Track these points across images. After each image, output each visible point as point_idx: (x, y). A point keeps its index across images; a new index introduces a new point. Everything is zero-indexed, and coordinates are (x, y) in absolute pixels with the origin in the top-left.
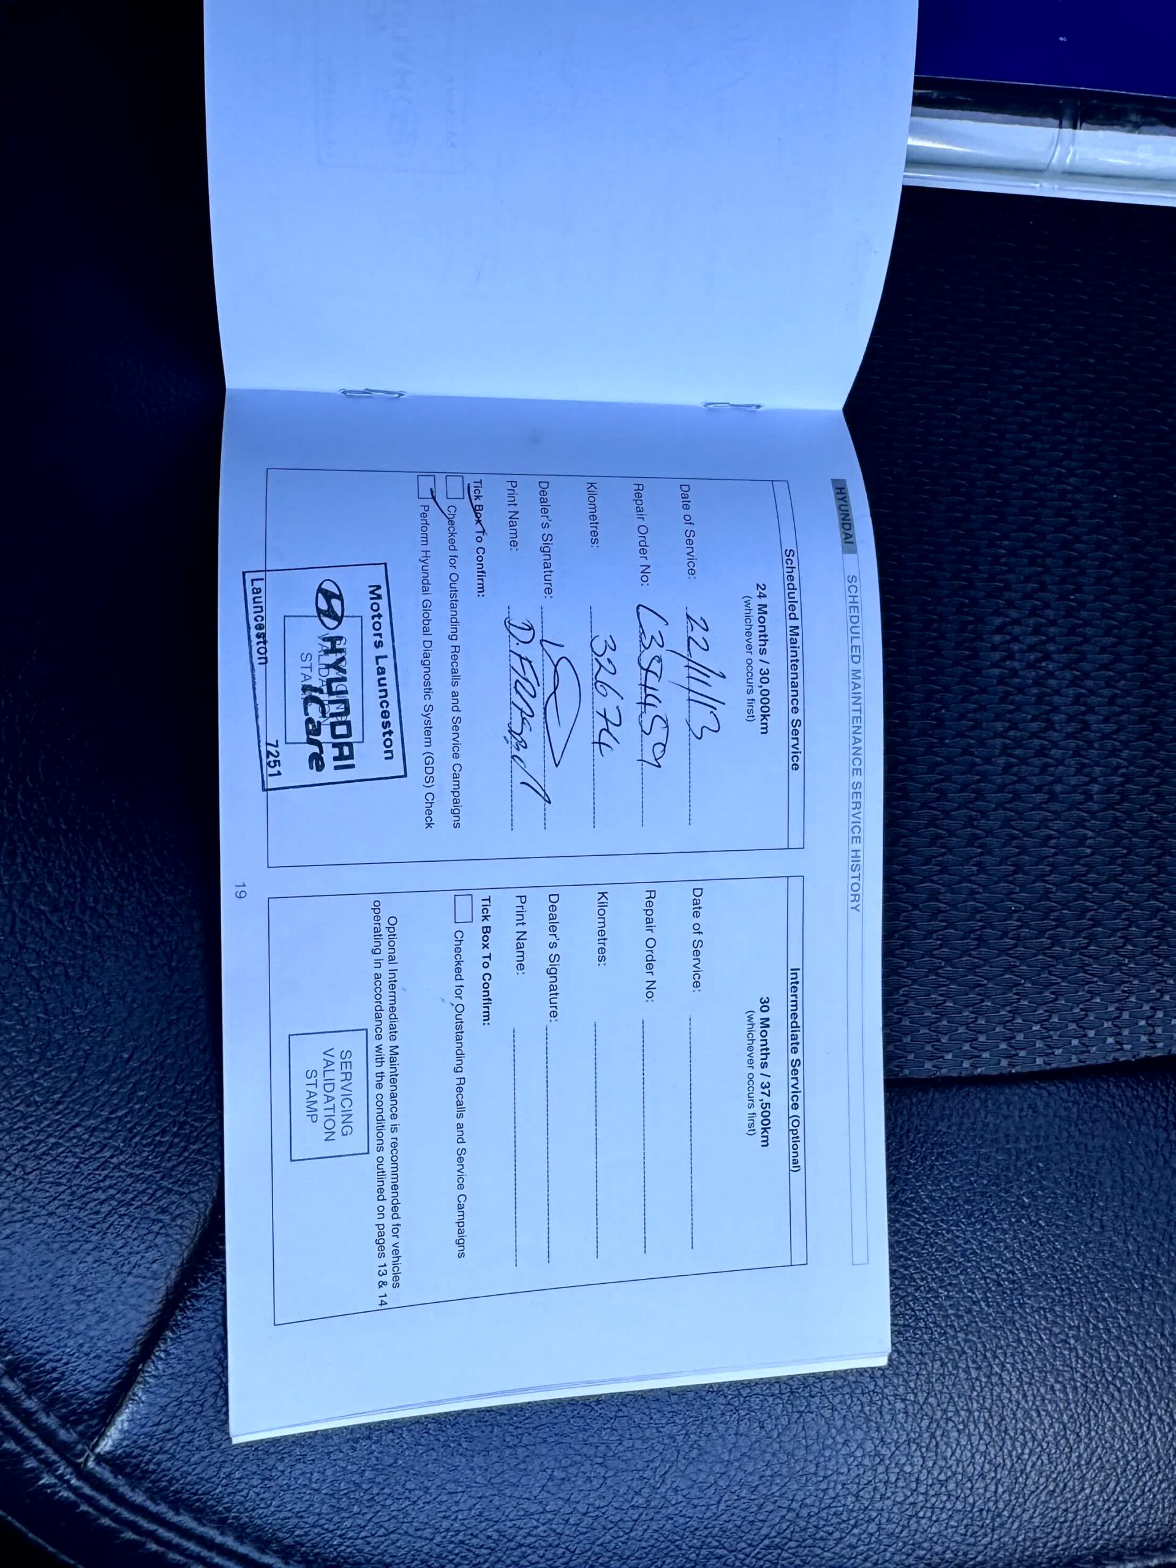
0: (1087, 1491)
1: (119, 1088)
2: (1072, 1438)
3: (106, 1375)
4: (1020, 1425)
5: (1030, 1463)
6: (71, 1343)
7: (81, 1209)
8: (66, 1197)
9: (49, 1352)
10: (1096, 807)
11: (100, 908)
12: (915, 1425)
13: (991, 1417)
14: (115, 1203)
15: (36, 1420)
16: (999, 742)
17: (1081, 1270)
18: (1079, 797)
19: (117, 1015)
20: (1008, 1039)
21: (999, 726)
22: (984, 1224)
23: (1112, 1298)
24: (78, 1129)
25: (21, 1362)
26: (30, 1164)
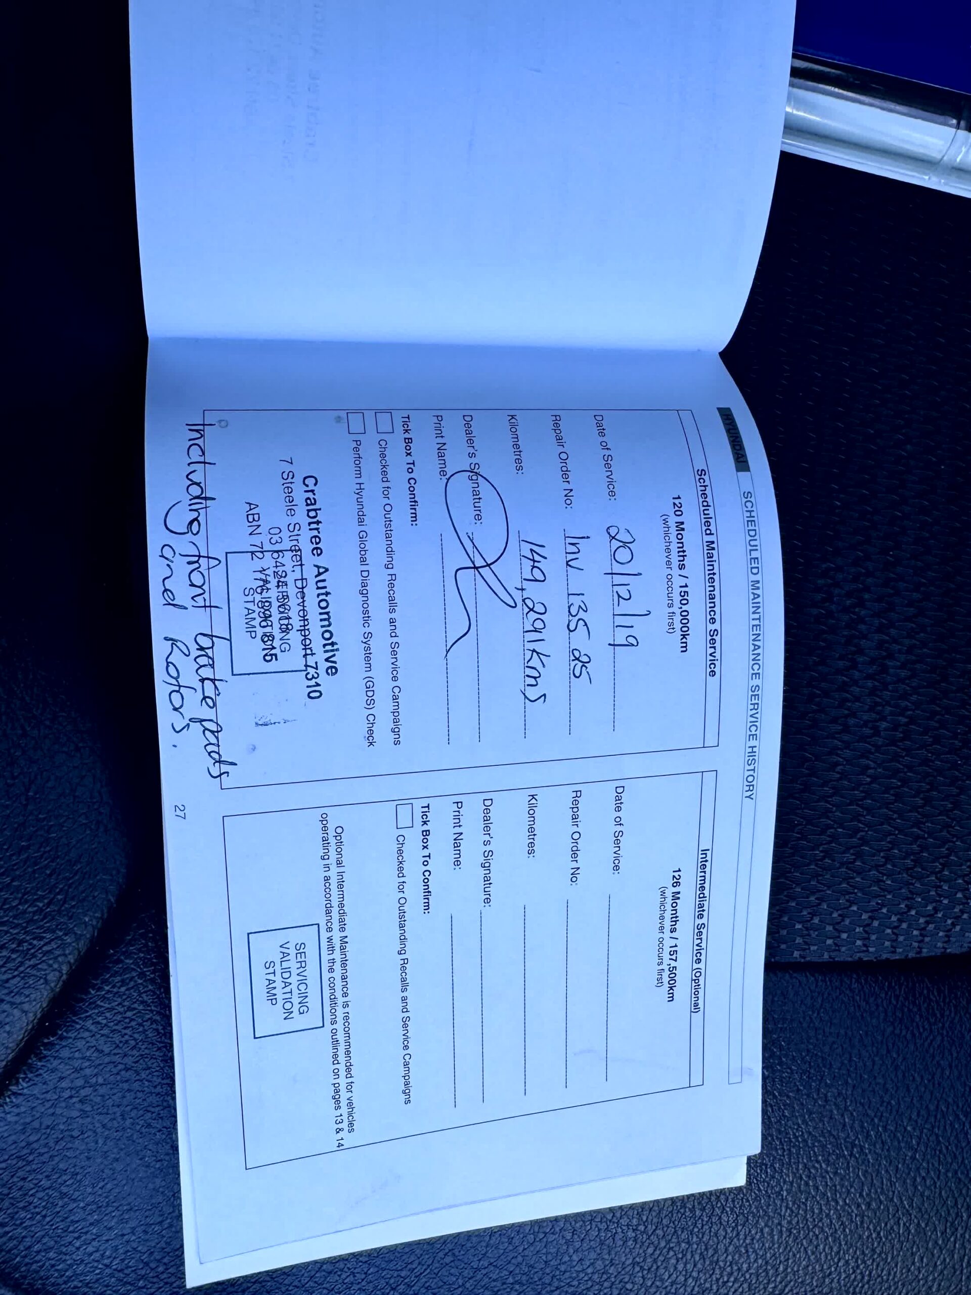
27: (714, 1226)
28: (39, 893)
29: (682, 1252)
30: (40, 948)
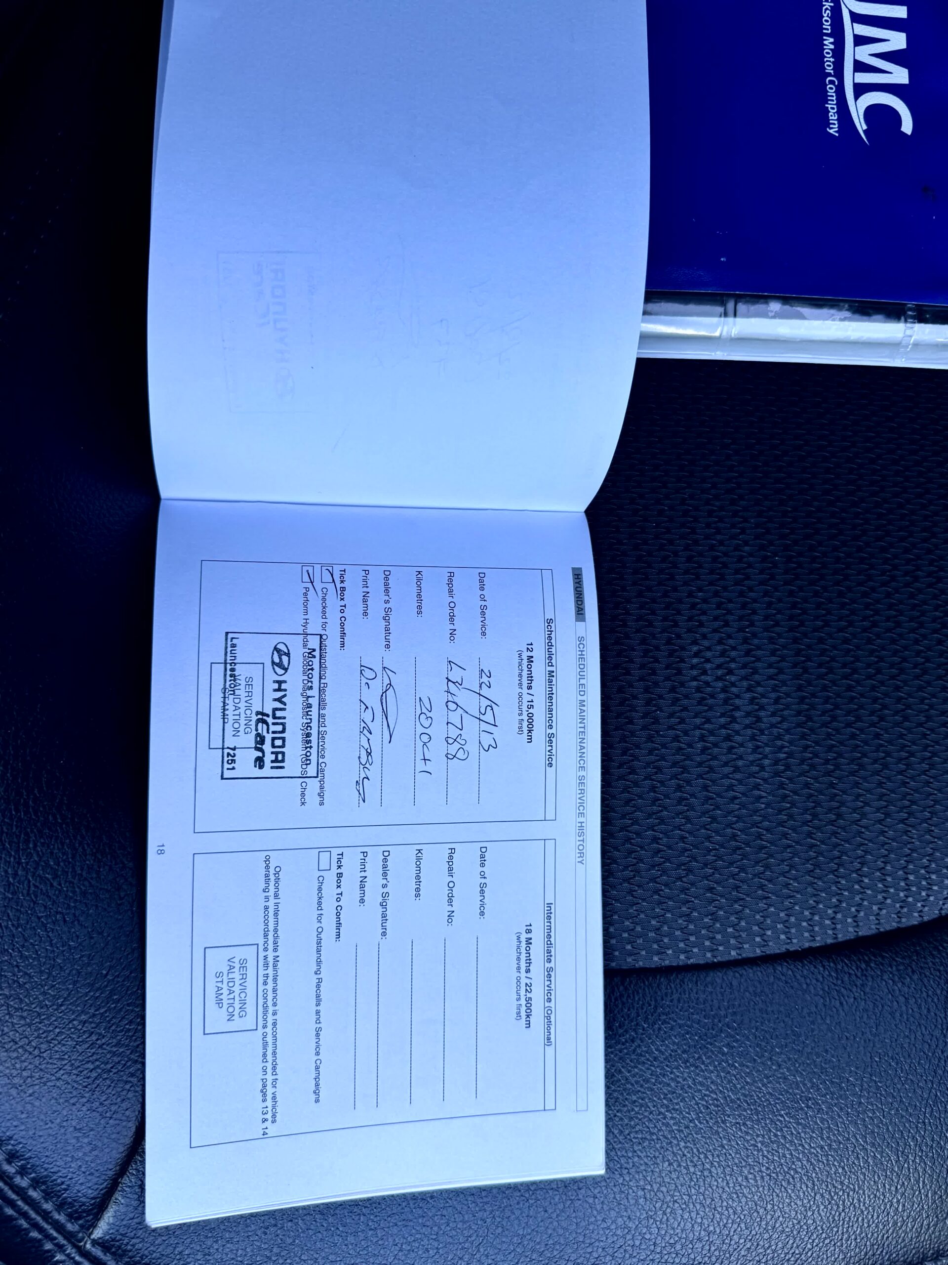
0: (773, 1247)
1: (101, 993)
2: (761, 1211)
3: (96, 1186)
4: (725, 1204)
5: (732, 1230)
6: (73, 1165)
7: (78, 1075)
8: (68, 1067)
9: (59, 1171)
10: (766, 775)
11: (84, 874)
12: (651, 1206)
13: (704, 1198)
14: (99, 1071)
15: (51, 1218)
16: (697, 732)
17: (764, 1096)
18: (755, 769)
19: (97, 945)
20: (709, 939)
21: (698, 721)
22: (697, 1067)
23: (786, 1114)
24: (75, 1022)
25: (41, 1178)
26: (44, 1047)
27: (707, 1179)
29: (685, 1203)
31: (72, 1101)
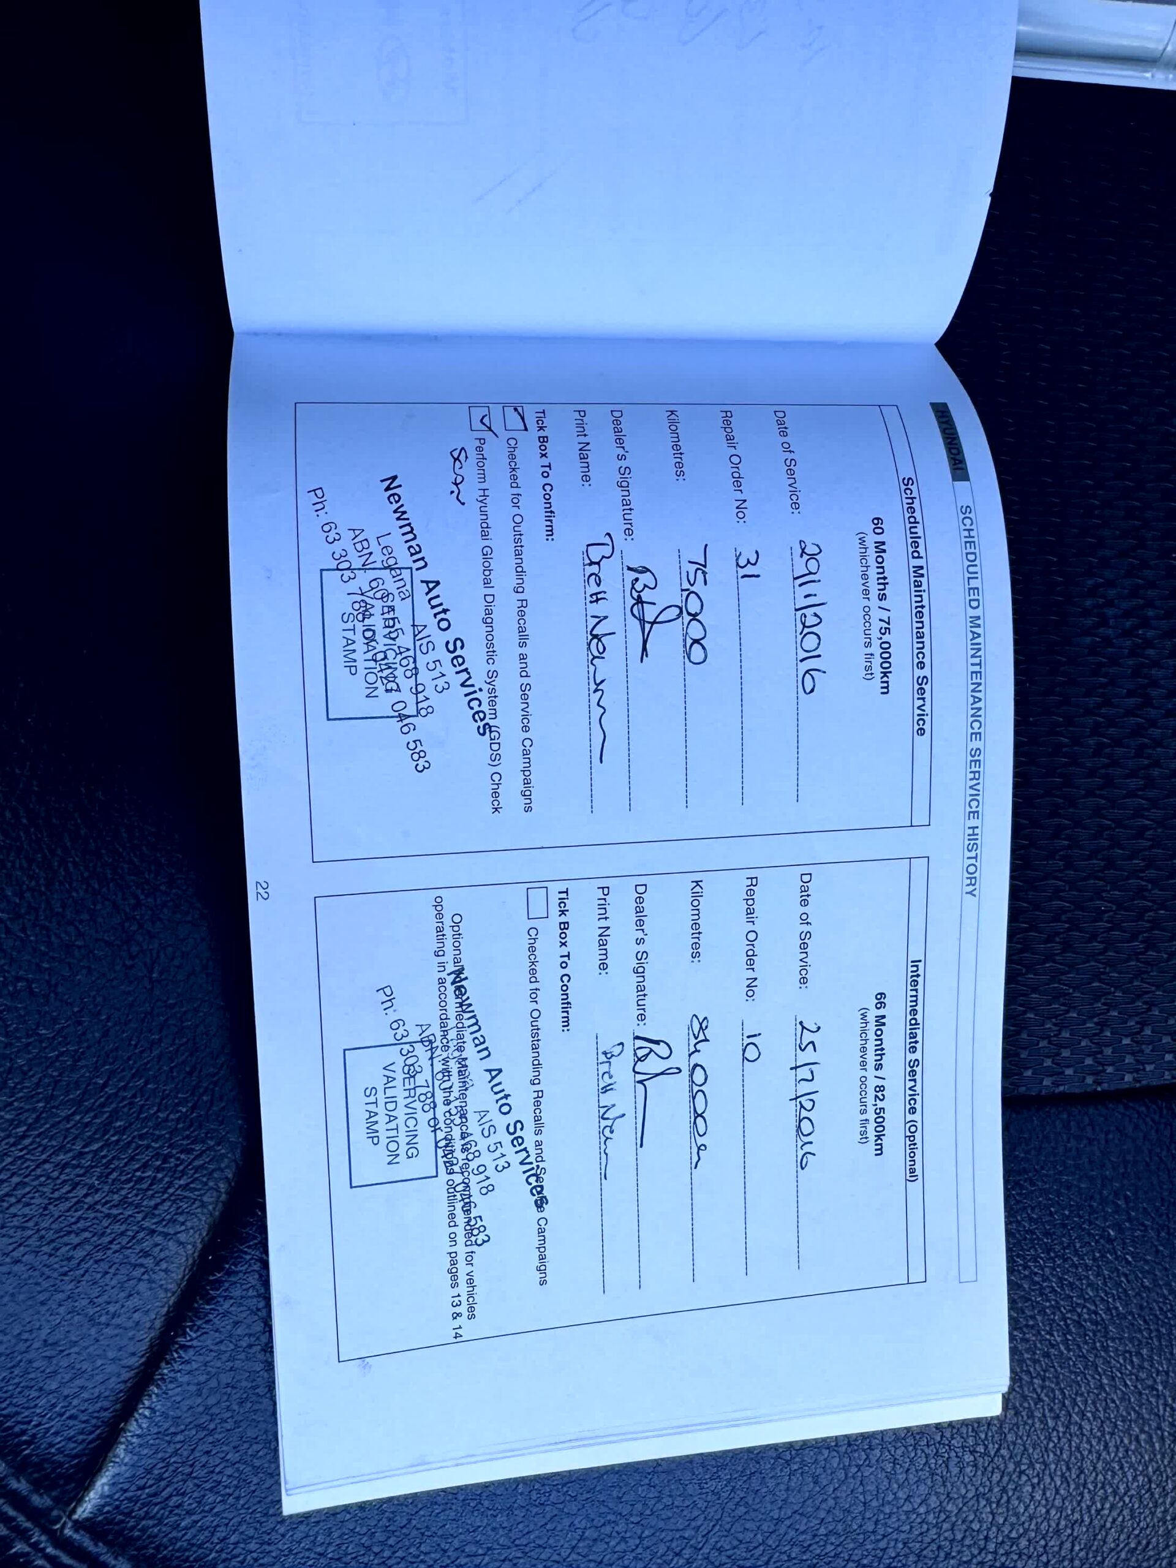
1: (95, 1117)
3: (81, 1437)
4: (1100, 1477)
5: (1110, 1519)
6: (42, 1402)
7: (50, 1255)
8: (34, 1242)
9: (17, 1413)
11: (69, 914)
12: (985, 1479)
13: (1069, 1469)
14: (90, 1247)
16: (1090, 720)
19: (89, 1036)
20: (1093, 1054)
21: (1091, 701)
22: (1065, 1260)
24: (47, 1166)
27: (1075, 1439)
28: (180, 1095)
29: (1038, 1475)
30: (190, 1164)
31: (41, 1297)
